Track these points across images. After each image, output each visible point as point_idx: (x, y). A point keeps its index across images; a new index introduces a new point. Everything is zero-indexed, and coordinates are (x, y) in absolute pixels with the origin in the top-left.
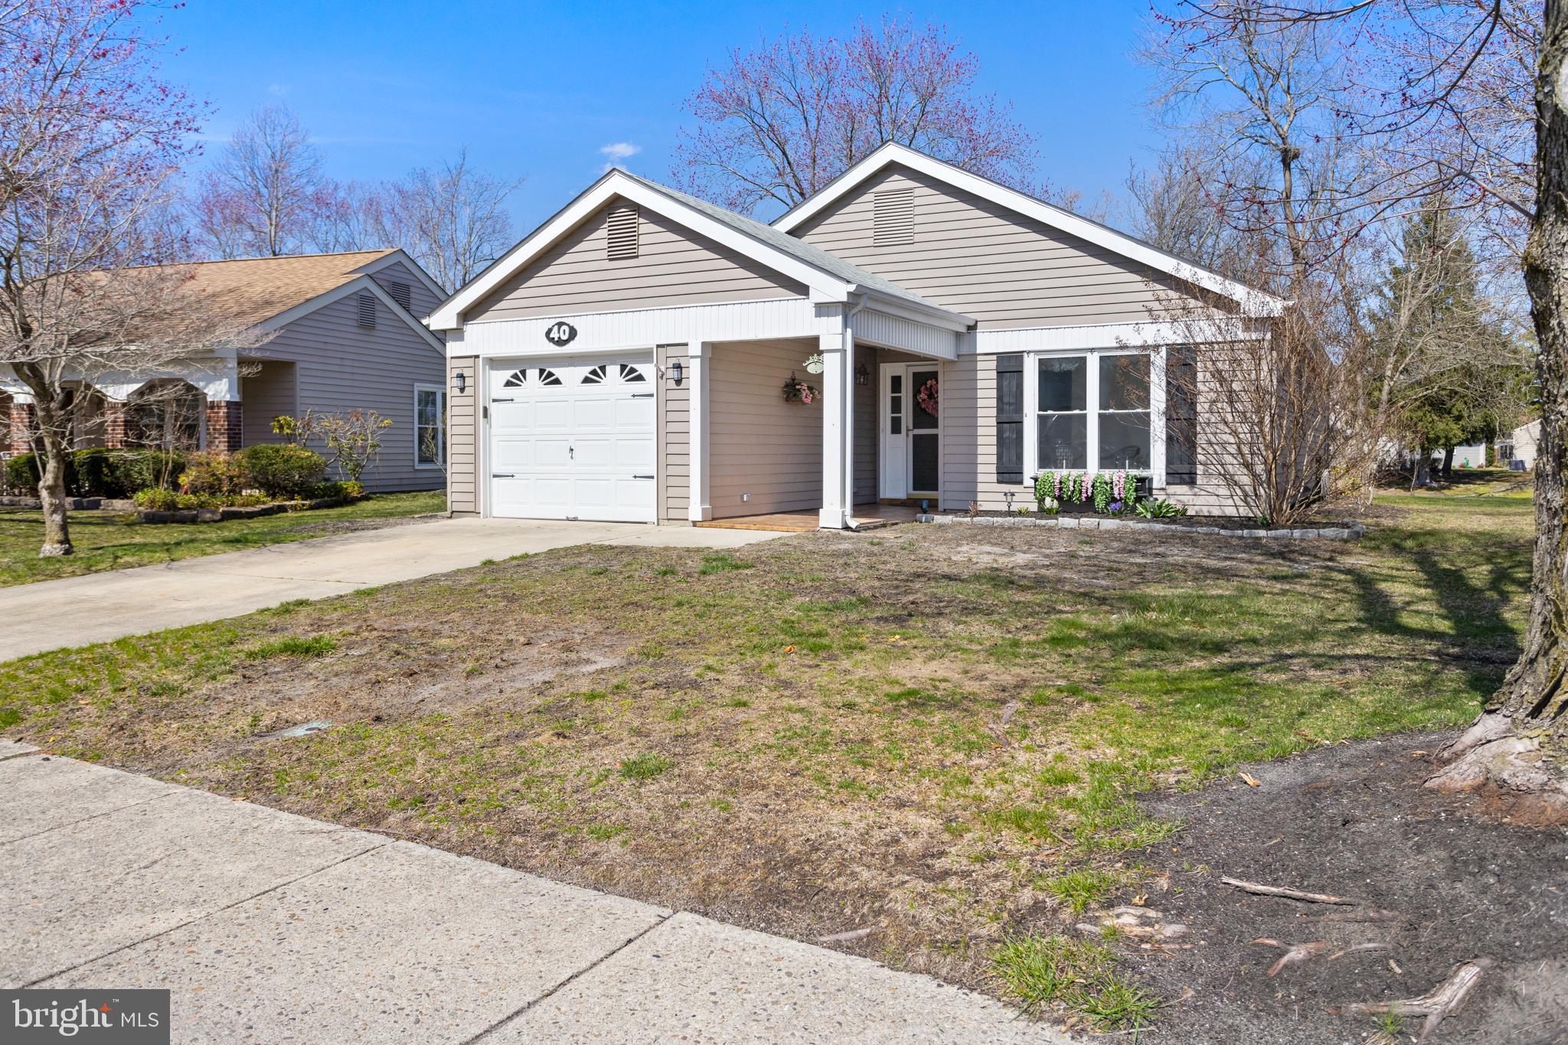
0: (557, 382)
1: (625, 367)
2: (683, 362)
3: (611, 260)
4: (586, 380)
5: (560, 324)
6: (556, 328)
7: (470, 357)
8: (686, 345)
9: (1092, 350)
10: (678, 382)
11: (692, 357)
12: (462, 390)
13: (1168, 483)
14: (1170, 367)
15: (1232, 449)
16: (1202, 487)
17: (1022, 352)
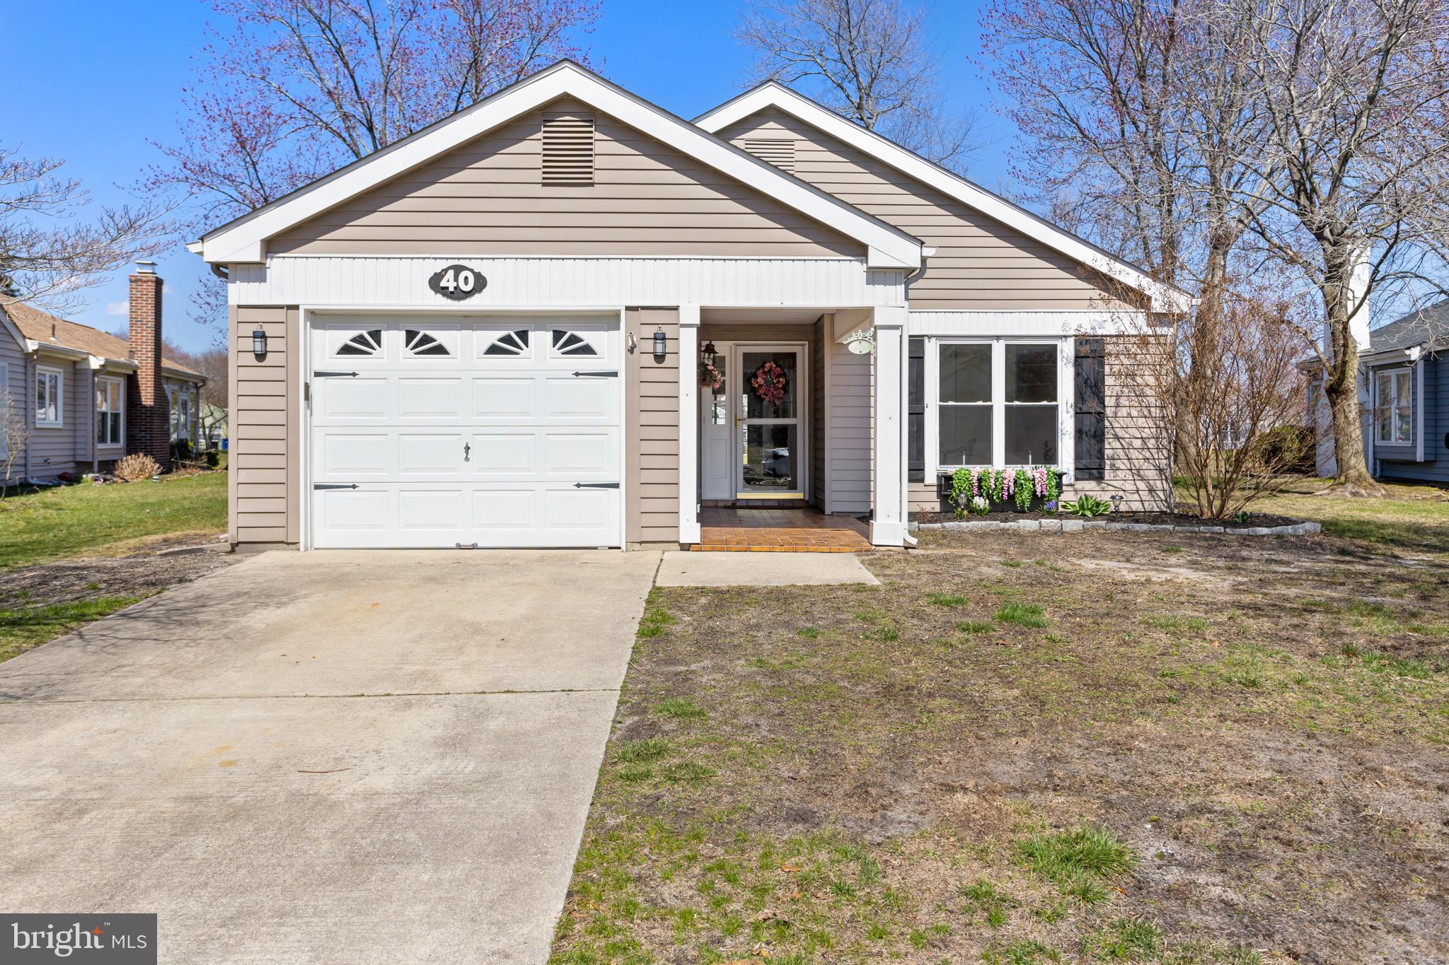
0: (440, 350)
1: (562, 334)
2: (669, 331)
3: (544, 185)
4: (493, 350)
5: (458, 269)
6: (451, 273)
7: (281, 307)
8: (676, 308)
9: (998, 338)
10: (660, 358)
11: (683, 326)
12: (261, 357)
13: (1077, 479)
14: (1078, 358)
15: (1138, 443)
16: (1109, 482)
17: (923, 336)
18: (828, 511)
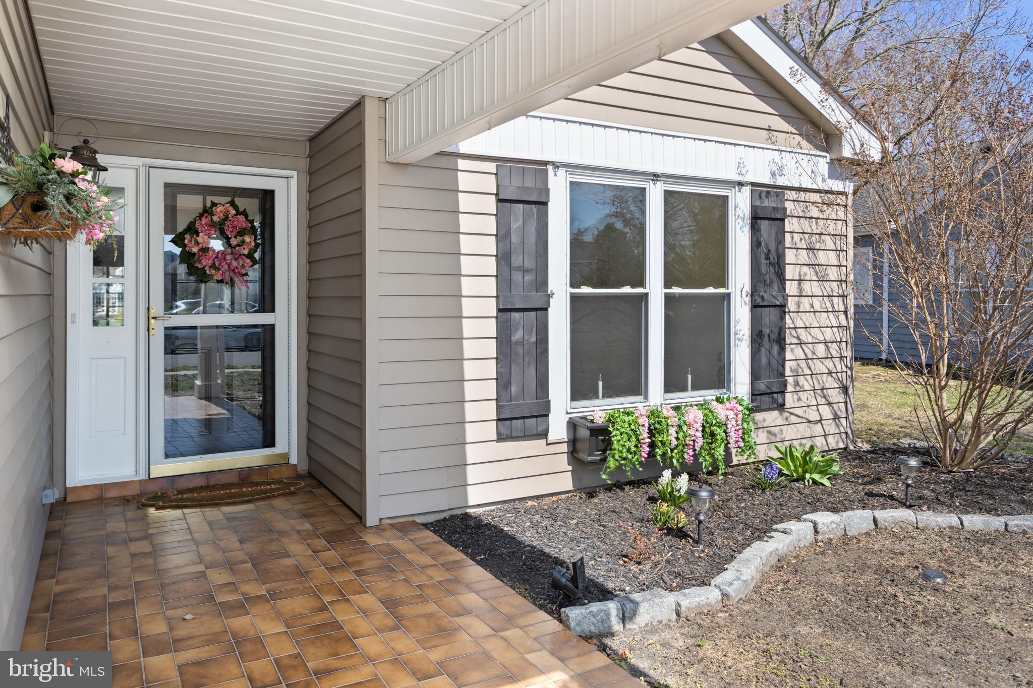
9: (656, 178)
14: (756, 218)
15: (821, 350)
16: (791, 410)
17: (546, 163)
18: (371, 520)
